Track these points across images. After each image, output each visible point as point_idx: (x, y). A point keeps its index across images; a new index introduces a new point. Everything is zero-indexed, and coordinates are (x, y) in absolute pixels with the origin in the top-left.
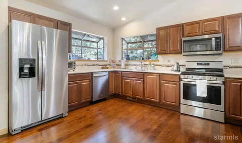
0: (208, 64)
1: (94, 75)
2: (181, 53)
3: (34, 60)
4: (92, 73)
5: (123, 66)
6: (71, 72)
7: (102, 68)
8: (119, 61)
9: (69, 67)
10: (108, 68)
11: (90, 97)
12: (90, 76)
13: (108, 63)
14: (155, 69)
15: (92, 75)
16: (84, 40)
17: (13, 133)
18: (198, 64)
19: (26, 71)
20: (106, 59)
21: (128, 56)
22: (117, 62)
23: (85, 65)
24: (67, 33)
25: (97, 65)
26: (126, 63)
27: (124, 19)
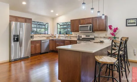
0: (89, 36)
1: (42, 41)
2: (79, 32)
3: (18, 35)
4: (41, 40)
5: (57, 37)
6: (32, 40)
7: (47, 38)
8: (56, 35)
9: (31, 38)
10: (49, 38)
11: (40, 51)
12: (40, 42)
13: (50, 36)
14: (71, 39)
15: (41, 41)
16: (38, 24)
17: (12, 61)
18: (86, 36)
19: (15, 39)
20: (49, 34)
21: (60, 32)
22: (55, 35)
23: (38, 37)
24: (30, 24)
25: (44, 37)
26: (58, 35)
27: (57, 15)
